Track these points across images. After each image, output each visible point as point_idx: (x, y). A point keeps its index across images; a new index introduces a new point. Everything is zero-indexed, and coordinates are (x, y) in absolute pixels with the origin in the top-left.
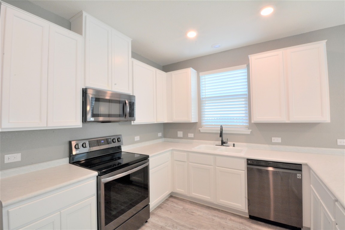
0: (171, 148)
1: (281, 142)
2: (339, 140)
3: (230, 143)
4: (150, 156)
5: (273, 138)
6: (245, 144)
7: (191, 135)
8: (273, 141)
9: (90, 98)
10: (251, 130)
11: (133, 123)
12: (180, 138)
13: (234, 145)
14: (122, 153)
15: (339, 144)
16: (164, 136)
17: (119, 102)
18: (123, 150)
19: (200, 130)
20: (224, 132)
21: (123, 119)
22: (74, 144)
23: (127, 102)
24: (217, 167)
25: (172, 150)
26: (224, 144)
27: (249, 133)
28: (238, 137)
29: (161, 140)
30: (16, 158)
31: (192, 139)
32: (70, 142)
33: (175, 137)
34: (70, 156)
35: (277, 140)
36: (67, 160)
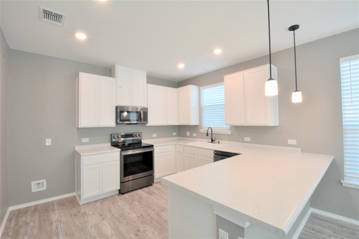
0: (175, 143)
1: (250, 141)
2: (289, 141)
3: (217, 141)
4: (154, 146)
5: (245, 138)
6: (227, 142)
7: (195, 135)
8: (245, 140)
9: (119, 112)
10: (231, 131)
11: (148, 125)
12: (188, 137)
13: (219, 142)
14: (142, 144)
15: (289, 143)
16: (179, 135)
17: (137, 112)
18: (142, 142)
19: (200, 131)
20: (213, 133)
21: (139, 122)
22: (113, 136)
23: (142, 112)
24: (199, 156)
25: (176, 144)
26: (213, 142)
27: (230, 133)
28: (223, 136)
29: (175, 138)
30: (85, 140)
31: (195, 137)
32: (111, 135)
33: (185, 136)
34: (111, 142)
35: (247, 139)
36: (110, 144)
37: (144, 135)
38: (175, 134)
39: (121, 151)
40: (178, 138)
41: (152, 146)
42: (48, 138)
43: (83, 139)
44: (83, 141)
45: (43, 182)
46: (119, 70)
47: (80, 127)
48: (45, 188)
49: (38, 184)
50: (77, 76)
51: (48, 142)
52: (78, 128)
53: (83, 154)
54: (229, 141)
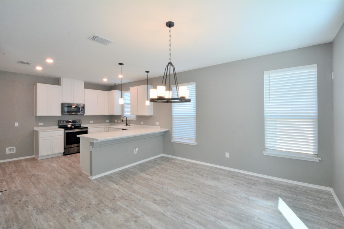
2: (156, 123)
7: (119, 121)
11: (85, 115)
12: (116, 123)
13: (130, 125)
16: (111, 122)
17: (77, 107)
18: (81, 126)
20: (127, 120)
22: (60, 122)
23: (80, 107)
25: (105, 127)
27: (135, 120)
28: (132, 122)
29: (108, 124)
30: (41, 124)
31: (119, 123)
32: (59, 121)
33: (114, 122)
34: (59, 126)
35: (142, 123)
36: (57, 127)
37: (83, 122)
38: (107, 121)
39: (65, 130)
40: (110, 124)
41: (87, 128)
42: (16, 122)
43: (39, 123)
44: (39, 125)
45: (13, 148)
46: (64, 81)
47: (37, 116)
48: (15, 152)
49: (10, 149)
50: (35, 84)
51: (17, 124)
52: (36, 117)
53: (40, 131)
54: (135, 124)
